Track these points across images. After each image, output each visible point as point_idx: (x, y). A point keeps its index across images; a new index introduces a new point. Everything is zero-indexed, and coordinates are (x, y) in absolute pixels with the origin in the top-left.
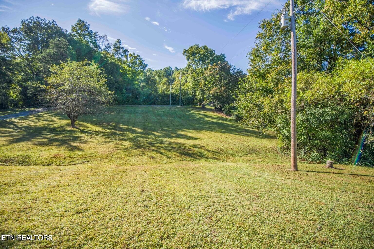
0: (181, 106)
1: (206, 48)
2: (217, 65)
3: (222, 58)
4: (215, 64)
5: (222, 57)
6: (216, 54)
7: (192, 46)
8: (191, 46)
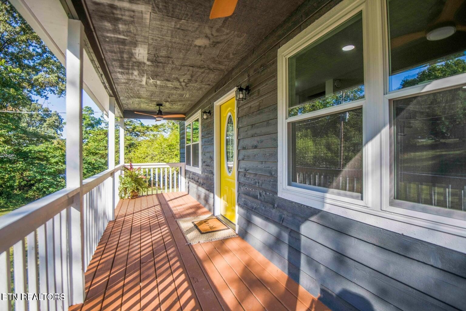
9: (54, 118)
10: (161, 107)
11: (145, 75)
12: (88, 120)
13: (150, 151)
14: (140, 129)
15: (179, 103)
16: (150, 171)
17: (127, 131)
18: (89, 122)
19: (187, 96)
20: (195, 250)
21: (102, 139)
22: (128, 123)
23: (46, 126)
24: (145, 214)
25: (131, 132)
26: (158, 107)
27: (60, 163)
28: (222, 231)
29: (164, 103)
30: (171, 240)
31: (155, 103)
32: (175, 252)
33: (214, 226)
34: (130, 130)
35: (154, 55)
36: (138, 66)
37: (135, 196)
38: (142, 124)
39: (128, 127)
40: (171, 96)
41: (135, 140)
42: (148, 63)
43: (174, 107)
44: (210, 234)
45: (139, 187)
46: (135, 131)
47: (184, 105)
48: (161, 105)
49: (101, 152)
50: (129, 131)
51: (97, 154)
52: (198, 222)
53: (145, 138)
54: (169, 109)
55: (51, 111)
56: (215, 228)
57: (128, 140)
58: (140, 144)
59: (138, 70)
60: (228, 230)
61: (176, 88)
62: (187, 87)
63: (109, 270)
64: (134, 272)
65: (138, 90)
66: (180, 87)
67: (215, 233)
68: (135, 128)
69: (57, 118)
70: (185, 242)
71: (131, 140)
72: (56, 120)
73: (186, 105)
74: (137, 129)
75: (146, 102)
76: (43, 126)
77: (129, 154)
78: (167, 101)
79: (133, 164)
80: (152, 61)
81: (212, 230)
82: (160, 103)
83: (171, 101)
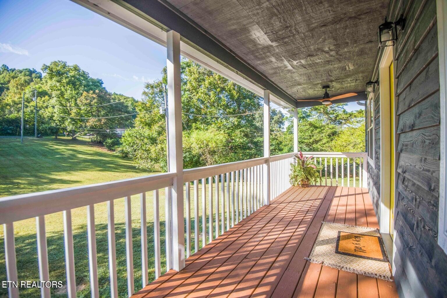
0: (38, 137)
1: (76, 68)
2: (94, 92)
3: (98, 84)
4: (91, 92)
5: (98, 82)
6: (90, 77)
7: (56, 62)
8: (53, 61)
9: (278, 116)
10: (328, 89)
11: (283, 58)
12: (300, 114)
13: (352, 139)
14: (343, 116)
15: (349, 80)
16: (323, 160)
17: (330, 119)
18: (301, 116)
19: (352, 68)
20: (309, 271)
21: (307, 130)
22: (331, 112)
23: (274, 122)
24: (298, 206)
25: (334, 121)
26: (324, 90)
27: (276, 150)
28: (370, 261)
29: (330, 83)
30: (295, 245)
31: (320, 86)
32: (286, 262)
33: (363, 248)
34: (333, 118)
35: (272, 32)
36: (269, 52)
37: (305, 185)
38: (344, 111)
39: (331, 116)
40: (331, 73)
41: (338, 128)
42: (274, 44)
43: (346, 85)
44: (348, 257)
45: (309, 177)
46: (337, 119)
47: (356, 80)
48: (328, 87)
49: (306, 141)
50: (332, 120)
51: (302, 142)
52: (347, 234)
53: (349, 125)
54: (343, 89)
55: (277, 111)
56: (364, 251)
57: (330, 129)
58: (342, 132)
59: (273, 55)
60: (383, 263)
61: (329, 61)
62: (341, 55)
63: (220, 251)
64: (231, 264)
65: (292, 77)
66: (332, 58)
67: (357, 258)
68: (337, 116)
69: (281, 115)
70: (308, 255)
71: (333, 128)
72: (280, 117)
73: (359, 79)
74: (340, 117)
75: (309, 87)
76: (272, 123)
77: (331, 142)
78: (332, 81)
79: (303, 153)
80: (276, 41)
81: (356, 253)
82: (325, 84)
83: (335, 80)
